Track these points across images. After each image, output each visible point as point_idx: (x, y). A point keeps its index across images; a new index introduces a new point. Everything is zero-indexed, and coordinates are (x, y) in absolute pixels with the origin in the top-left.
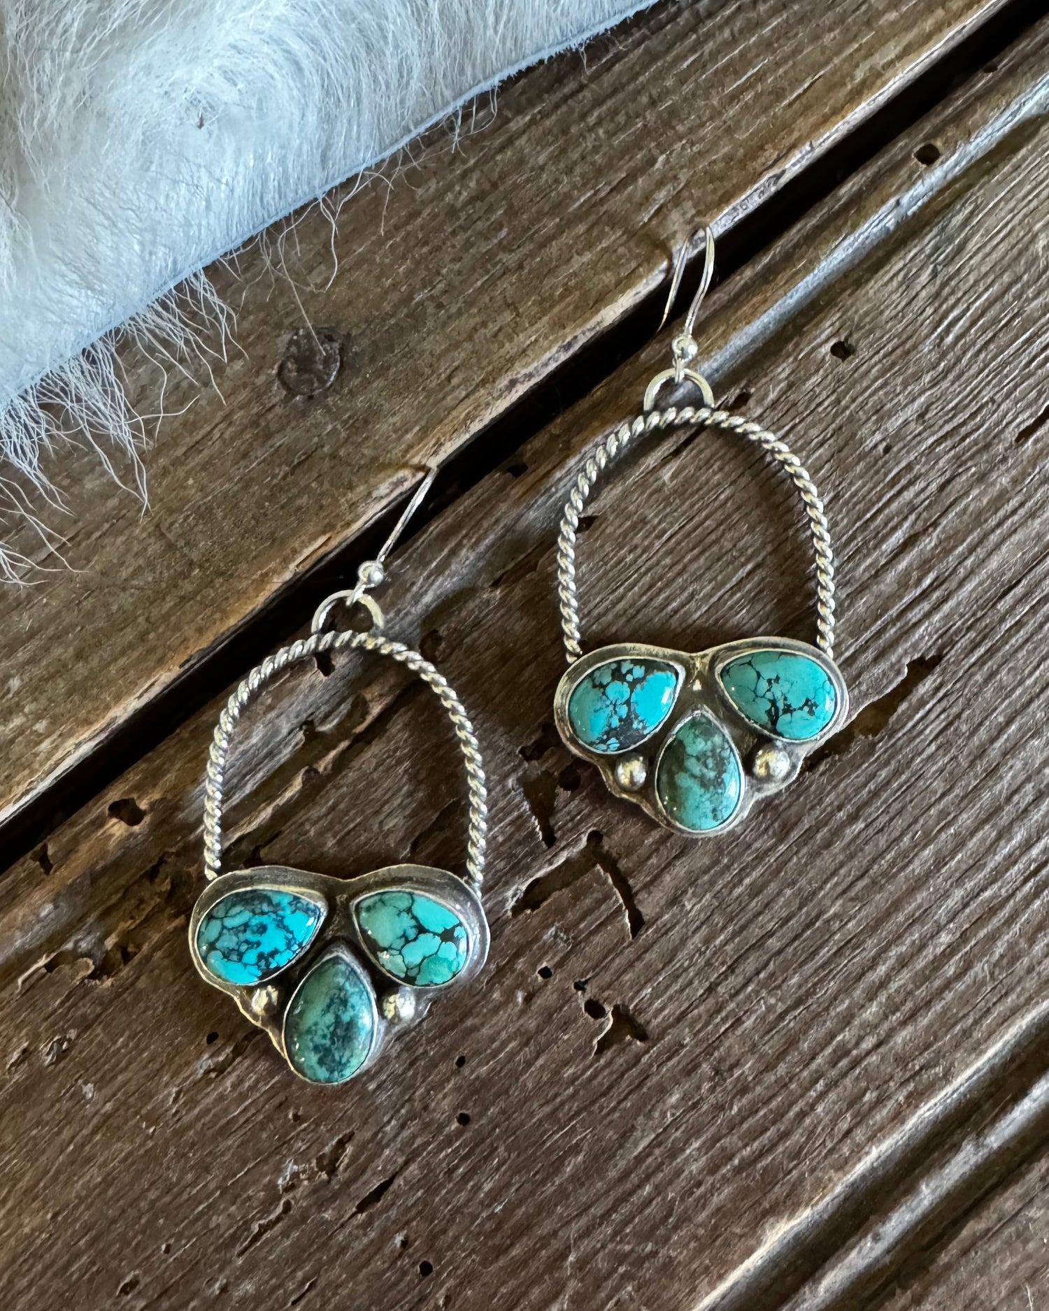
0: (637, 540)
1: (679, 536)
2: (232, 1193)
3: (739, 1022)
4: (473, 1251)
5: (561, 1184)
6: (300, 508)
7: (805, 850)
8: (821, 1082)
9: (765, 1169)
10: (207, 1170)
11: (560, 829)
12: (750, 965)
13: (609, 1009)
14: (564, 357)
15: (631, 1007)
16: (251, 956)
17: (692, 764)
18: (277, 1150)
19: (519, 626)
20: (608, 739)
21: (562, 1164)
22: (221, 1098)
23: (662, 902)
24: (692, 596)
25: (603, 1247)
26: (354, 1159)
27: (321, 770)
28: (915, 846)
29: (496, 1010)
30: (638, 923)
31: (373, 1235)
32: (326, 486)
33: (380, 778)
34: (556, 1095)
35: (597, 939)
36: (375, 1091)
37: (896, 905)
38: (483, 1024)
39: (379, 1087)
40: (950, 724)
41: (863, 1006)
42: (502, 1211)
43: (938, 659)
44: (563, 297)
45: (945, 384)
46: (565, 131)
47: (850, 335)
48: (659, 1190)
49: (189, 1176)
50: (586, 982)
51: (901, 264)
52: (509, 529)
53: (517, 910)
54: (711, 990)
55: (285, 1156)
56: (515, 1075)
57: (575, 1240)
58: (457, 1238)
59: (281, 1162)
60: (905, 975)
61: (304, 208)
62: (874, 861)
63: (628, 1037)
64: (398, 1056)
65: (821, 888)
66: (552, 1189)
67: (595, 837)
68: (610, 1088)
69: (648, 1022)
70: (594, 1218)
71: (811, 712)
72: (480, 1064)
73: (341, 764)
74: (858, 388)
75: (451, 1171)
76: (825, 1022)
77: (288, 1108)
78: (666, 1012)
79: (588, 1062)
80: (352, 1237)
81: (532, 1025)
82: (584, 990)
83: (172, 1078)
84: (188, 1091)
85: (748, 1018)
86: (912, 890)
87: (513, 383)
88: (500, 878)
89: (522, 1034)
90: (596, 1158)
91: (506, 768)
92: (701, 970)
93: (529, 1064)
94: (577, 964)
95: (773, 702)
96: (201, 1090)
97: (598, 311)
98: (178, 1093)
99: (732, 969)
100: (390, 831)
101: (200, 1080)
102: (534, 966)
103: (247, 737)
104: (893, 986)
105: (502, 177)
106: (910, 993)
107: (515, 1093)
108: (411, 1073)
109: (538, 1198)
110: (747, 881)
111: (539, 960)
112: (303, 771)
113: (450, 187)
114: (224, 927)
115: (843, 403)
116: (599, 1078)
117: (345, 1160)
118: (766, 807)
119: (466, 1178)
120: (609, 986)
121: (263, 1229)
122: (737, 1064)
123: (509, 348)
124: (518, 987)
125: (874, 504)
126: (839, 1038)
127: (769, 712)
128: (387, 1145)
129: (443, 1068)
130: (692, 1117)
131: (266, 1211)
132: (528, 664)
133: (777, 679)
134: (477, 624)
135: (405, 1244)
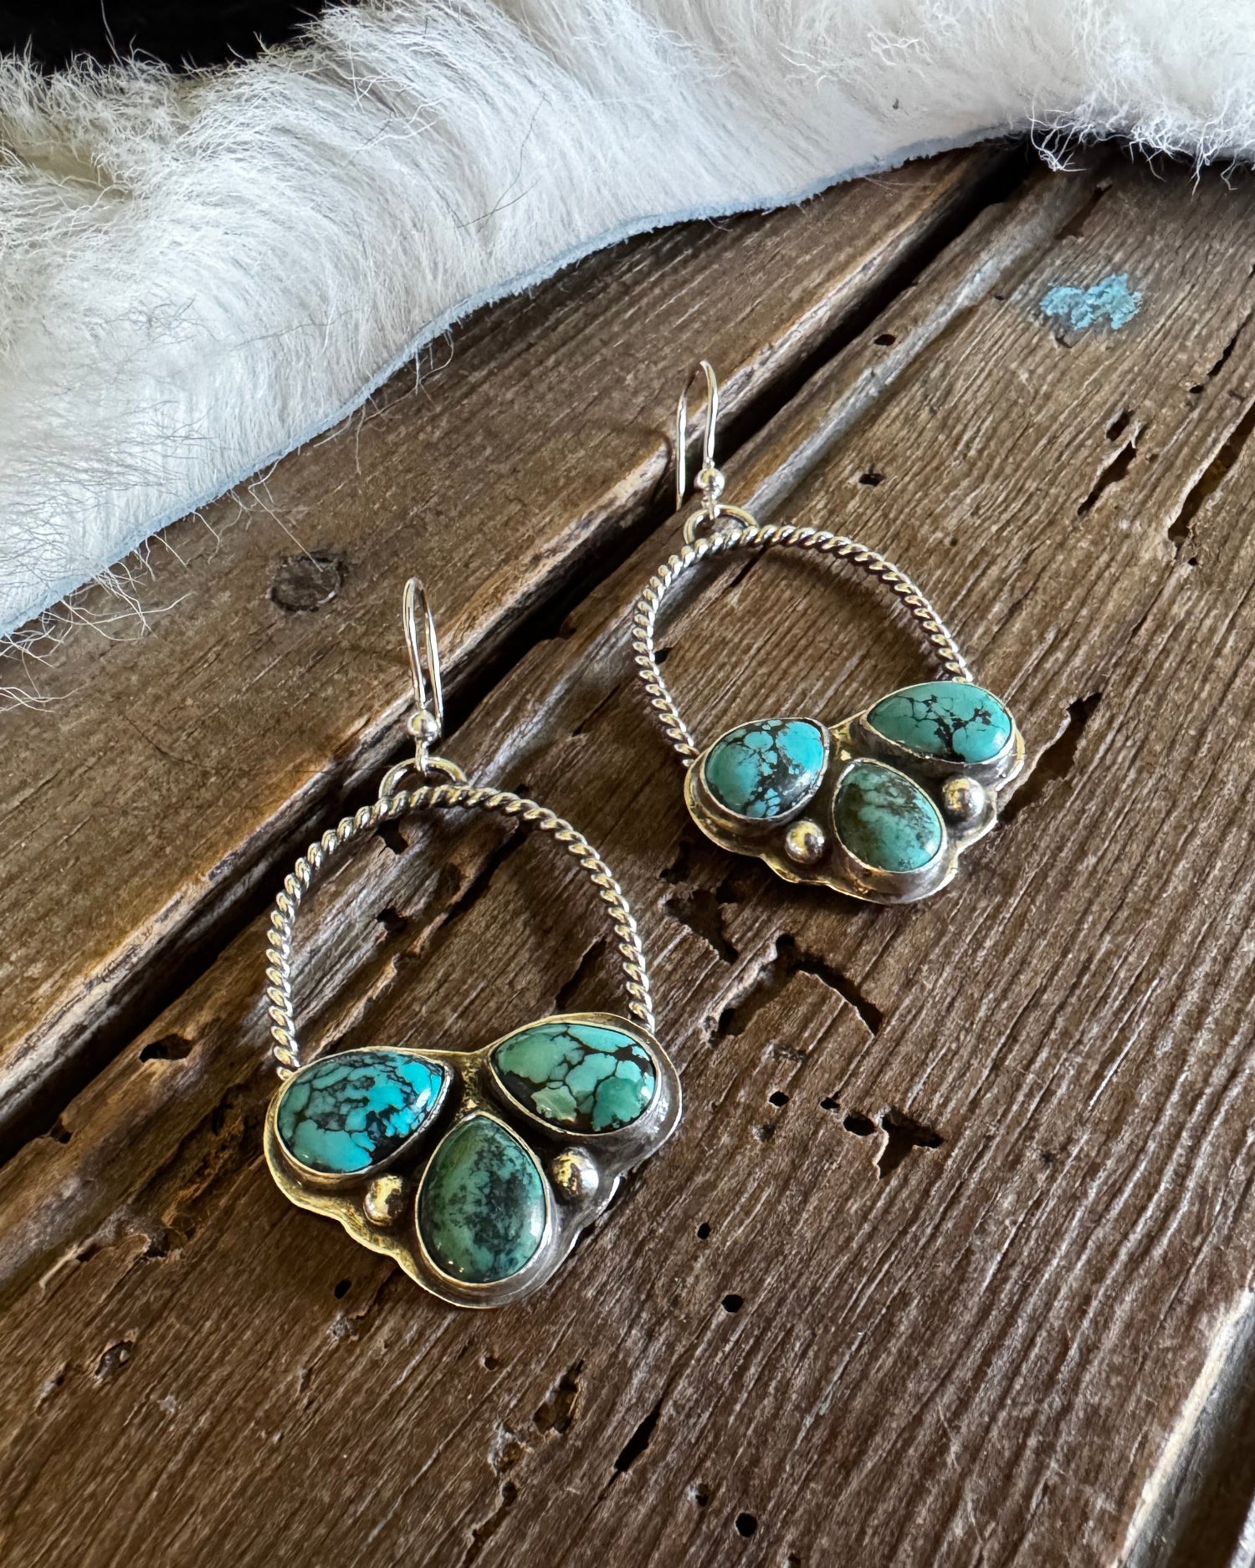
0: (722, 659)
1: (768, 647)
2: (415, 1495)
3: (1048, 1094)
4: (808, 1479)
5: (900, 1351)
6: (325, 700)
7: (1040, 898)
8: (1185, 1134)
9: (1165, 1257)
10: (375, 1470)
11: (738, 940)
12: (1031, 1029)
13: (877, 1120)
14: (586, 534)
15: (906, 1110)
16: (356, 1120)
17: (872, 796)
18: (476, 1415)
19: (618, 757)
20: (765, 791)
21: (891, 1324)
22: (374, 1364)
23: (896, 988)
24: (804, 694)
25: (993, 1419)
26: (592, 1397)
28: (1165, 865)
29: (730, 1156)
30: (875, 1018)
31: (651, 1498)
32: (351, 674)
33: (495, 937)
34: (849, 1239)
35: (830, 1046)
36: (596, 1298)
37: (1174, 927)
38: (719, 1178)
39: (600, 1292)
40: (1140, 749)
41: (1192, 1039)
42: (832, 1408)
43: (1096, 698)
44: (566, 486)
45: (986, 485)
46: (525, 374)
47: (873, 466)
48: (1037, 1322)
49: (348, 1491)
50: (837, 1096)
51: (897, 410)
52: (576, 680)
53: (717, 1038)
54: (996, 1067)
55: (490, 1421)
56: (785, 1229)
57: (950, 1421)
58: (778, 1468)
59: (484, 1430)
60: (1224, 995)
61: (268, 468)
62: (1125, 890)
63: (916, 1147)
64: (615, 1245)
65: (1078, 930)
66: (891, 1360)
67: (785, 943)
68: (918, 1209)
69: (935, 1122)
70: (963, 1384)
71: (987, 722)
72: (732, 1227)
74: (901, 502)
75: (738, 1377)
76: (1154, 1066)
77: (477, 1351)
78: (952, 1104)
79: (875, 1188)
80: (622, 1511)
81: (784, 1163)
82: (837, 1106)
83: (293, 1356)
84: (321, 1369)
85: (1059, 1086)
86: (1185, 907)
87: (537, 559)
88: (683, 1008)
89: (776, 1177)
90: (935, 1303)
91: (651, 894)
92: (975, 1047)
93: (796, 1213)
94: (815, 1080)
95: (940, 721)
96: (342, 1360)
97: (609, 488)
98: (307, 1377)
99: (1013, 1038)
100: (523, 991)
101: (338, 1347)
102: (761, 1093)
104: (1216, 1008)
105: (473, 414)
106: (1240, 1012)
107: (792, 1251)
108: (639, 1263)
109: (875, 1375)
110: (988, 943)
111: (766, 1085)
112: (394, 959)
113: (422, 429)
114: (313, 1090)
115: (892, 516)
116: (898, 1203)
117: (578, 1402)
118: (972, 864)
119: (762, 1382)
120: (867, 1093)
121: (481, 1536)
122: (1070, 1140)
123: (525, 531)
124: (749, 1122)
125: (962, 587)
126: (1182, 1078)
127: (938, 732)
128: (637, 1365)
129: (683, 1243)
130: (1041, 1216)
131: (477, 1508)
132: (641, 789)
133: (934, 699)
134: (568, 765)
135: (704, 1499)
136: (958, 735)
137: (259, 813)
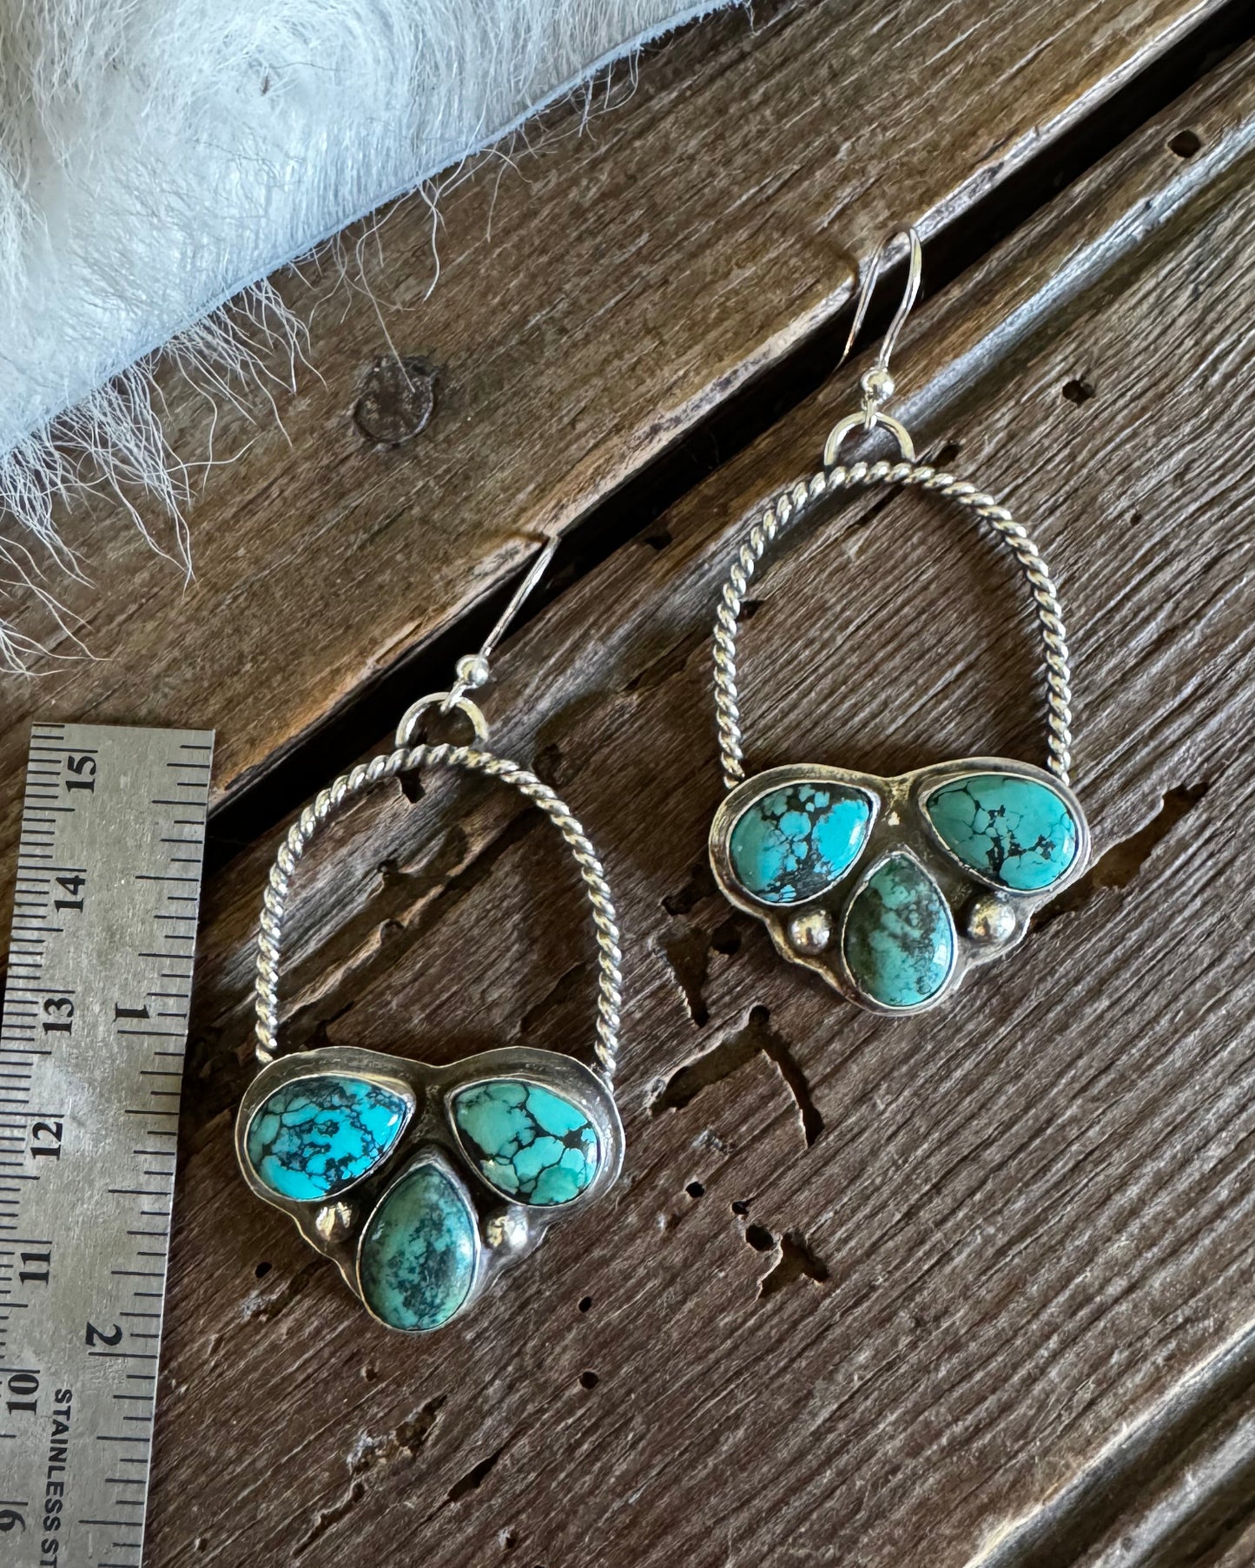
0: (813, 633)
1: (869, 627)
2: (285, 1471)
3: (946, 1257)
4: (601, 1554)
5: (716, 1466)
6: (381, 587)
7: (1032, 1034)
8: (1055, 1338)
9: (981, 1451)
10: (256, 1441)
11: (714, 1003)
12: (960, 1184)
13: (777, 1238)
14: (719, 398)
15: (807, 1236)
16: (317, 1164)
17: (890, 920)
18: (346, 1418)
19: (662, 739)
20: (783, 886)
21: (717, 1441)
22: (274, 1348)
23: (847, 1100)
24: (885, 704)
25: (771, 1550)
26: (446, 1429)
27: (405, 924)
28: (1176, 1031)
29: (631, 1238)
30: (816, 1126)
31: (470, 1530)
32: (415, 558)
33: (481, 936)
34: (711, 1350)
35: (765, 1146)
36: (473, 1341)
37: (1150, 1109)
38: (613, 1257)
39: (478, 1336)
40: (1219, 873)
41: (1109, 1239)
42: (639, 1501)
43: (1203, 789)
44: (720, 320)
45: (1210, 437)
46: (721, 111)
47: (1088, 371)
48: (844, 1476)
49: (231, 1452)
50: (748, 1203)
51: (1152, 283)
52: (650, 616)
53: (658, 1108)
54: (909, 1215)
55: (356, 1426)
56: (655, 1324)
57: (735, 1541)
58: (579, 1537)
59: (351, 1433)
60: (1164, 1198)
61: (388, 206)
62: (1121, 1050)
63: (804, 1276)
64: (502, 1298)
65: (1053, 1084)
66: (705, 1472)
67: (760, 1015)
68: (780, 1341)
69: (829, 1257)
70: (759, 1512)
71: (1046, 855)
72: (611, 1308)
73: (433, 915)
74: (1098, 441)
75: (571, 1449)
76: (1059, 1259)
77: (360, 1362)
78: (852, 1243)
79: (751, 1307)
80: (442, 1535)
81: (678, 1259)
82: (746, 1213)
83: (210, 1320)
84: (232, 1338)
85: (959, 1253)
86: (1173, 1087)
87: (655, 430)
88: (637, 1066)
89: (666, 1269)
90: (761, 1433)
91: (645, 925)
92: (900, 1186)
93: (674, 1308)
94: (735, 1180)
95: (997, 841)
96: (247, 1338)
97: (765, 338)
98: (219, 1342)
99: (937, 1188)
100: (495, 1004)
101: (249, 1323)
102: (680, 1181)
103: (313, 879)
104: (1149, 1213)
105: (643, 168)
106: (1170, 1222)
107: (656, 1346)
108: (520, 1319)
109: (686, 1483)
110: (958, 1074)
111: (688, 1174)
112: (382, 924)
113: (574, 181)
114: (282, 1125)
115: (1079, 459)
116: (766, 1328)
117: (434, 1431)
118: (982, 977)
119: (592, 1457)
120: (778, 1208)
121: (328, 1521)
122: (945, 1312)
123: (651, 385)
124: (660, 1208)
125: (1120, 588)
126: (1078, 1280)
127: (990, 853)
128: (490, 1413)
129: (563, 1311)
130: (889, 1380)
131: (329, 1499)
132: (675, 789)
133: (1002, 811)
134: (608, 738)
135: (511, 1543)
136: (1010, 863)
137: (285, 725)
